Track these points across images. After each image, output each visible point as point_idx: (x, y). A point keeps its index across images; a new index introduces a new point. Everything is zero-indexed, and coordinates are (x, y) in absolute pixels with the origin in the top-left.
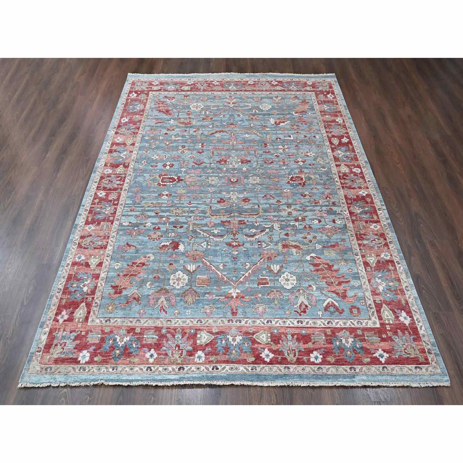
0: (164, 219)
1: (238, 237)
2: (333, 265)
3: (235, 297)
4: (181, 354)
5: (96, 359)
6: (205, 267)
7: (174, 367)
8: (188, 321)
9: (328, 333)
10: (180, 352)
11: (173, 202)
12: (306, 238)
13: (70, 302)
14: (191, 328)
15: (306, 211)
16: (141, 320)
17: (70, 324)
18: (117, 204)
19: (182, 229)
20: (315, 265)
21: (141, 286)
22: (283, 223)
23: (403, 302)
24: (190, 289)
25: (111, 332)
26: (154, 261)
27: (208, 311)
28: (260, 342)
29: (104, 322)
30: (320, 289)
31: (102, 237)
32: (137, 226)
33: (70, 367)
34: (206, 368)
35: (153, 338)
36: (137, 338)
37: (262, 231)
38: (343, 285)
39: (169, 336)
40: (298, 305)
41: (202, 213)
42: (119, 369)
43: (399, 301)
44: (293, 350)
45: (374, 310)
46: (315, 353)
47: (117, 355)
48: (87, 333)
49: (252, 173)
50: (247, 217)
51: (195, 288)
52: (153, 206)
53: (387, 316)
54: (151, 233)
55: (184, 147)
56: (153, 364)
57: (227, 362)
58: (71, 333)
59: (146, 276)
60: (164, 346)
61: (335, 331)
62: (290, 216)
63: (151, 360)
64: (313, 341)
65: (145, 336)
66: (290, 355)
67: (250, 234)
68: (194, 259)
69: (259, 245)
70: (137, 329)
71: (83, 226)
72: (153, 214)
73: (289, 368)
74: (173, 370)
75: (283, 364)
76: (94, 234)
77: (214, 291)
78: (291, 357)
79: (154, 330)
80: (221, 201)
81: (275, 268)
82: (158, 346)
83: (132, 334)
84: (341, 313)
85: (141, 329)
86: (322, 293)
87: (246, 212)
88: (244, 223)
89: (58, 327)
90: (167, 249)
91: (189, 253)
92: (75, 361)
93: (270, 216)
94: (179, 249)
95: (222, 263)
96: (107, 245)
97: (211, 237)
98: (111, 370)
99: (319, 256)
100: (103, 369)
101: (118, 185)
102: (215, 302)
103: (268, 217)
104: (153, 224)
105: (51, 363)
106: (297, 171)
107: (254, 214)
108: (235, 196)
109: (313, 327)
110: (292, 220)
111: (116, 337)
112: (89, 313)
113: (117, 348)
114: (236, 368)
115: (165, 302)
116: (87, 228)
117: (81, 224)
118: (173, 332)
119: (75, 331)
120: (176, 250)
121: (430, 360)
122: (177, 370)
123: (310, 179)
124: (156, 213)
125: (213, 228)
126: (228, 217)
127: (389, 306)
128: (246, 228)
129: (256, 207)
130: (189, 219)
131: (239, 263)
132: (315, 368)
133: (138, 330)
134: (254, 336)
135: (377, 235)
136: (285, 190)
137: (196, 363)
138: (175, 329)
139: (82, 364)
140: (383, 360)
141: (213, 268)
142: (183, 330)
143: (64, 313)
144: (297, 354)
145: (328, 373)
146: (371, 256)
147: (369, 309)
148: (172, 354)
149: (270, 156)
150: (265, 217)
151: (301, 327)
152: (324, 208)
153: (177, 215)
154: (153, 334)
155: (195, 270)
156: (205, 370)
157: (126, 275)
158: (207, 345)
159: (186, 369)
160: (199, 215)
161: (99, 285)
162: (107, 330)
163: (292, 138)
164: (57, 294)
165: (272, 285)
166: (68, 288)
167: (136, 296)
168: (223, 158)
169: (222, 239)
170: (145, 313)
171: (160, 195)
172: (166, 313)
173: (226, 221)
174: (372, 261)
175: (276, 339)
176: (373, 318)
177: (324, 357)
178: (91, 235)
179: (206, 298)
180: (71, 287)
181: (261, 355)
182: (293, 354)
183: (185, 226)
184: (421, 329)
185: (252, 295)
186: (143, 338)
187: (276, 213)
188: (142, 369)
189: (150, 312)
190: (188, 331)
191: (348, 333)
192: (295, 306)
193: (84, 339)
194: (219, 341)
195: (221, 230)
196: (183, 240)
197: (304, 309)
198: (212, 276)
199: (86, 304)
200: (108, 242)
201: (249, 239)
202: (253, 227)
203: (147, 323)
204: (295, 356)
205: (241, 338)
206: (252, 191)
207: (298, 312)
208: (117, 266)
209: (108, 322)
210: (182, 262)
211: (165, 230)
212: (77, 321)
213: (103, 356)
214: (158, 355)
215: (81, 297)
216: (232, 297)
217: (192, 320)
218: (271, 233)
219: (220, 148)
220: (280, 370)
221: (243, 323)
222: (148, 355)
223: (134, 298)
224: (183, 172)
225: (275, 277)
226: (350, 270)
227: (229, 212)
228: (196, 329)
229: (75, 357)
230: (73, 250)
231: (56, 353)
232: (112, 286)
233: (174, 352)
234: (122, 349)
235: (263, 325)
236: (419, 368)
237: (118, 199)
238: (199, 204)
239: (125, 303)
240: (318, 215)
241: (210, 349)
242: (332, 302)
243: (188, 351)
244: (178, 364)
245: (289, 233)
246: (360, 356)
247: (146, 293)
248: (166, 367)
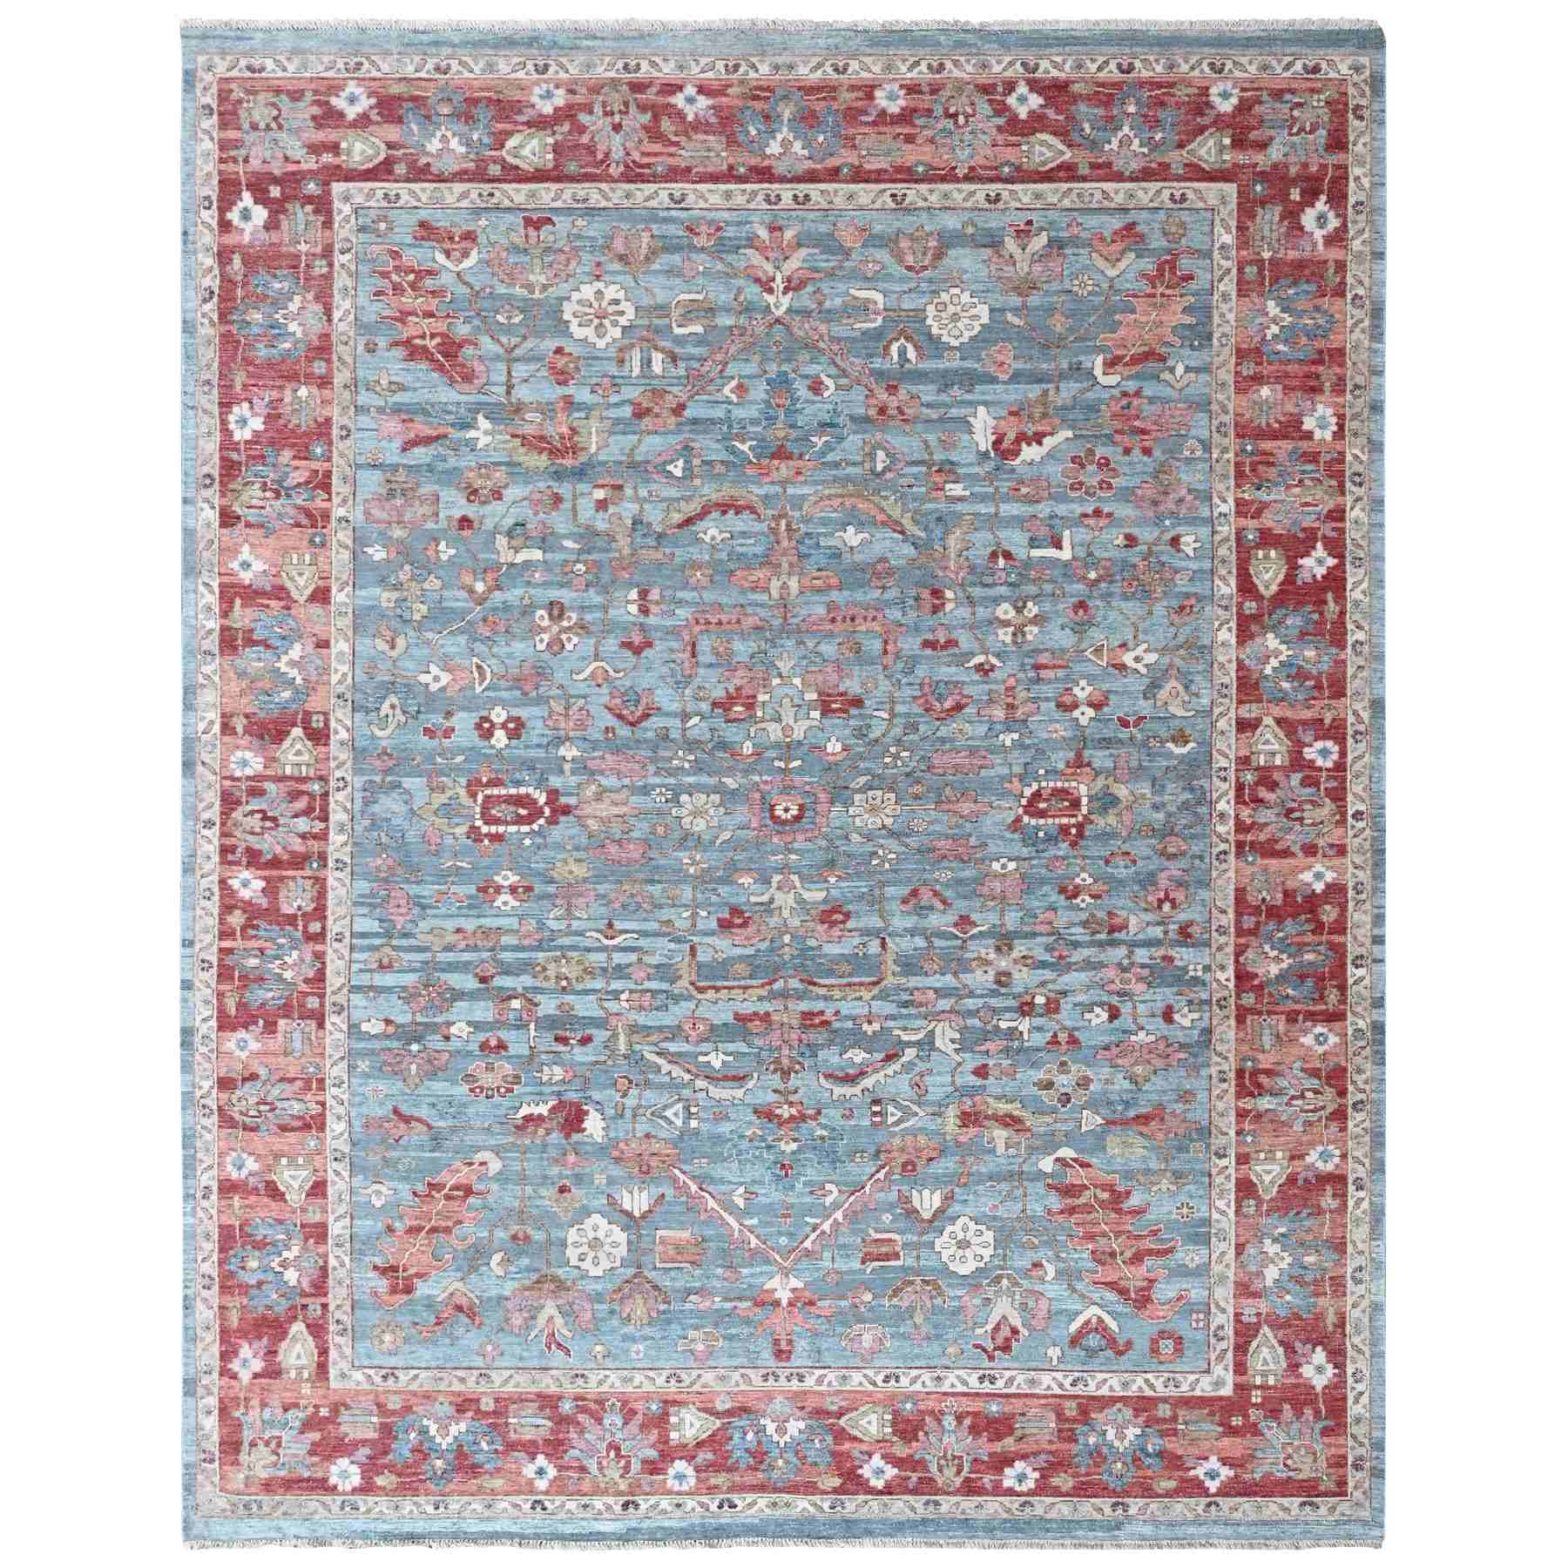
0: (516, 1004)
1: (799, 1083)
2: (1128, 1193)
3: (784, 1302)
4: (627, 1468)
5: (380, 1481)
6: (684, 1199)
7: (610, 1500)
8: (639, 1378)
9: (1068, 1413)
10: (623, 1463)
11: (541, 926)
12: (1049, 1085)
13: (255, 1319)
14: (647, 1397)
15: (1069, 968)
16: (493, 1374)
17: (276, 1384)
18: (320, 937)
19: (589, 1048)
20: (1069, 1191)
21: (473, 1269)
22: (970, 1022)
23: (1331, 1319)
24: (635, 1276)
25: (408, 1409)
26: (500, 1177)
27: (700, 1347)
28: (859, 1435)
29: (378, 1380)
30: (1068, 1276)
31: (299, 1083)
32: (418, 1040)
33: (312, 1502)
34: (702, 1505)
35: (538, 1426)
36: (490, 1425)
37: (889, 1058)
38: (1149, 1262)
39: (581, 1418)
40: (989, 1327)
41: (662, 979)
42: (454, 1507)
43: (1319, 1317)
44: (954, 1457)
45: (1229, 1343)
46: (1020, 1466)
47: (439, 1472)
48: (335, 1410)
49: (868, 772)
50: (837, 994)
51: (652, 1275)
52: (462, 945)
53: (1265, 1362)
54: (475, 1066)
55: (557, 610)
56: (547, 1493)
57: (761, 1488)
58: (286, 1410)
59: (486, 1234)
60: (574, 1447)
61: (1089, 1407)
62: (1003, 990)
63: (542, 1484)
64: (1018, 1433)
65: (511, 1421)
66: (946, 1471)
67: (842, 1069)
68: (645, 1173)
69: (875, 1114)
70: (484, 1400)
71: (214, 1036)
72: (471, 983)
73: (937, 1503)
74: (609, 1508)
75: (923, 1494)
76: (263, 1072)
77: (717, 1284)
78: (949, 1477)
79: (537, 1404)
80: (735, 919)
81: (927, 1201)
82: (555, 1447)
83: (470, 1414)
84: (1120, 1353)
85: (497, 1400)
86: (1074, 1290)
87: (831, 973)
88: (825, 1023)
89: (242, 1395)
90: (541, 1132)
91: (622, 1145)
92: (321, 1486)
93: (923, 990)
94: (584, 1130)
95: (741, 1184)
96: (323, 1115)
97: (700, 1083)
98: (430, 1509)
99: (1086, 1158)
100: (408, 1505)
101: (303, 836)
102: (720, 1318)
103: (918, 996)
104: (476, 1026)
105: (253, 1490)
106: (1060, 759)
107: (861, 984)
108: (792, 895)
109: (1026, 1395)
110: (1007, 1009)
111: (425, 1422)
112: (324, 1352)
113: (437, 1455)
114: (787, 1505)
115: (559, 1321)
116: (232, 1041)
117: (204, 1029)
118: (594, 1408)
119: (296, 1406)
120: (576, 1137)
121: (1351, 1484)
122: (618, 1508)
123: (1107, 801)
124: (483, 980)
125: (705, 1047)
126: (760, 999)
127: (1281, 1333)
128: (831, 1043)
129: (874, 947)
130: (613, 1006)
131: (799, 1186)
132: (1013, 1503)
133: (487, 1404)
134: (842, 1422)
135: (1315, 1073)
136: (996, 866)
137: (670, 1492)
138: (601, 1402)
139: (344, 1493)
140: (1213, 1486)
141: (711, 1203)
142: (625, 1403)
143: (246, 1351)
144: (966, 1469)
145: (1048, 1516)
146: (1271, 1159)
147: (1213, 1341)
148: (601, 1469)
149: (953, 669)
150: (905, 997)
151: (988, 1395)
152: (1142, 955)
153: (564, 988)
154: (535, 1416)
155: (650, 1211)
156: (698, 1509)
157: (419, 1229)
158: (700, 1445)
159: (643, 1506)
160: (648, 985)
161: (332, 1262)
162: (394, 1403)
163: (1066, 554)
164: (205, 1293)
165: (910, 1262)
166: (232, 1274)
167: (464, 1302)
168: (738, 682)
169: (739, 1093)
170: (502, 1354)
171: (488, 890)
172: (568, 1353)
173: (755, 1014)
174: (1267, 1178)
175: (907, 1428)
176: (1218, 1370)
177: (1043, 1477)
178: (253, 1077)
179: (688, 1306)
180: (243, 1268)
181: (860, 1471)
182: (954, 1469)
183: (600, 1036)
184: (1356, 1401)
185: (843, 1297)
186: (507, 1424)
187: (949, 980)
188: (519, 1506)
189: (517, 1350)
190: (639, 1406)
191: (1128, 1413)
192: (979, 1331)
193: (331, 1427)
194: (737, 1436)
195: (737, 1055)
196: (596, 1096)
197: (1007, 1340)
198: (709, 1232)
199: (308, 1326)
200: (323, 1104)
201: (839, 1090)
202: (858, 1039)
203: (512, 1382)
204: (959, 1473)
205: (802, 1425)
206: (862, 866)
207: (984, 1350)
208: (380, 1194)
209: (391, 1381)
210: (600, 1179)
211: (527, 1053)
212: (293, 1374)
213: (399, 1475)
214: (559, 1471)
215: (285, 1304)
216: (777, 1303)
217: (651, 1374)
218: (921, 1066)
219: (724, 618)
220: (913, 1509)
221: (810, 1382)
222: (529, 1471)
223: (459, 1308)
224: (567, 767)
225: (921, 1234)
226: (1185, 1210)
227: (765, 969)
228: (666, 1402)
229: (320, 1475)
230: (208, 1137)
231: (258, 1463)
232: (376, 1268)
233: (605, 1463)
234: (451, 1456)
235: (871, 1388)
236: (1311, 1504)
237: (320, 912)
238: (644, 934)
239: (431, 1323)
240: (1113, 987)
241: (710, 1456)
242: (1100, 1320)
243: (644, 1462)
244: (620, 1494)
245: (991, 1063)
246: (1149, 1473)
247: (493, 1293)
248: (585, 1500)
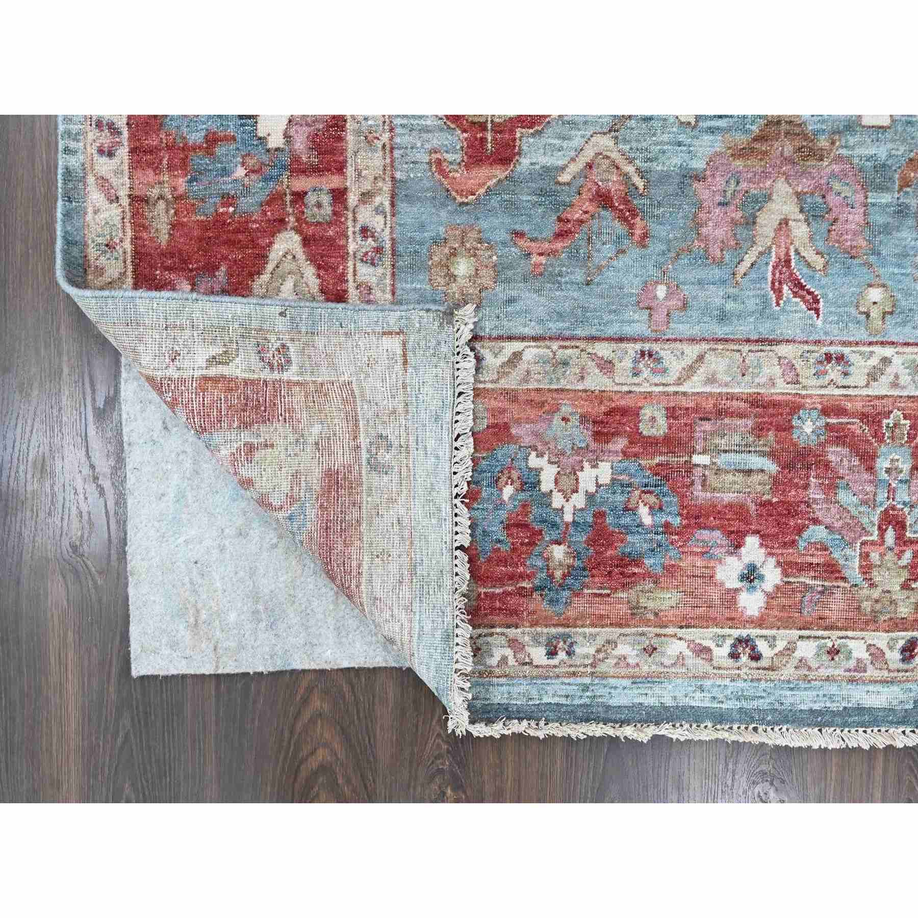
7: (880, 638)
10: (908, 556)
13: (203, 226)
16: (664, 352)
25: (500, 430)
35: (749, 472)
36: (657, 470)
39: (835, 454)
42: (585, 650)
47: (558, 574)
56: (760, 622)
60: (816, 521)
63: (752, 603)
65: (697, 459)
70: (647, 412)
74: (877, 655)
79: (750, 423)
82: (780, 520)
83: (620, 443)
85: (671, 413)
111: (534, 461)
113: (555, 535)
118: (860, 431)
122: (894, 657)
133: (654, 422)
138: (872, 418)
148: (866, 569)
154: (745, 449)
170: (685, 306)
172: (813, 303)
186: (690, 468)
188: (708, 650)
189: (715, 296)
199: (306, 242)
203: (703, 372)
214: (785, 574)
222: (729, 572)
223: (604, 199)
233: (875, 557)
234: (581, 538)
239: (548, 233)
244: (899, 623)
248: (833, 638)
